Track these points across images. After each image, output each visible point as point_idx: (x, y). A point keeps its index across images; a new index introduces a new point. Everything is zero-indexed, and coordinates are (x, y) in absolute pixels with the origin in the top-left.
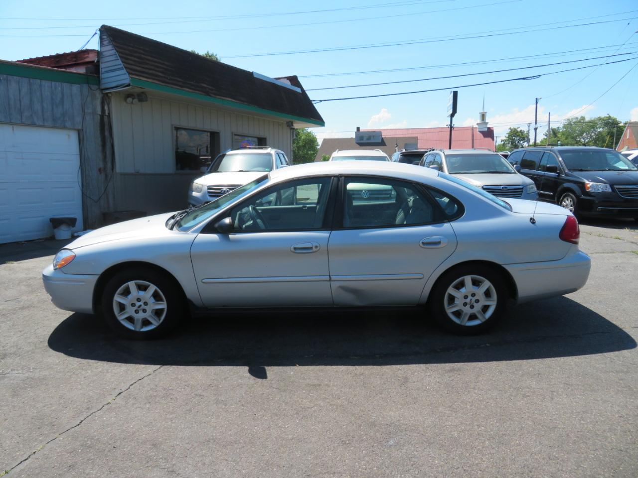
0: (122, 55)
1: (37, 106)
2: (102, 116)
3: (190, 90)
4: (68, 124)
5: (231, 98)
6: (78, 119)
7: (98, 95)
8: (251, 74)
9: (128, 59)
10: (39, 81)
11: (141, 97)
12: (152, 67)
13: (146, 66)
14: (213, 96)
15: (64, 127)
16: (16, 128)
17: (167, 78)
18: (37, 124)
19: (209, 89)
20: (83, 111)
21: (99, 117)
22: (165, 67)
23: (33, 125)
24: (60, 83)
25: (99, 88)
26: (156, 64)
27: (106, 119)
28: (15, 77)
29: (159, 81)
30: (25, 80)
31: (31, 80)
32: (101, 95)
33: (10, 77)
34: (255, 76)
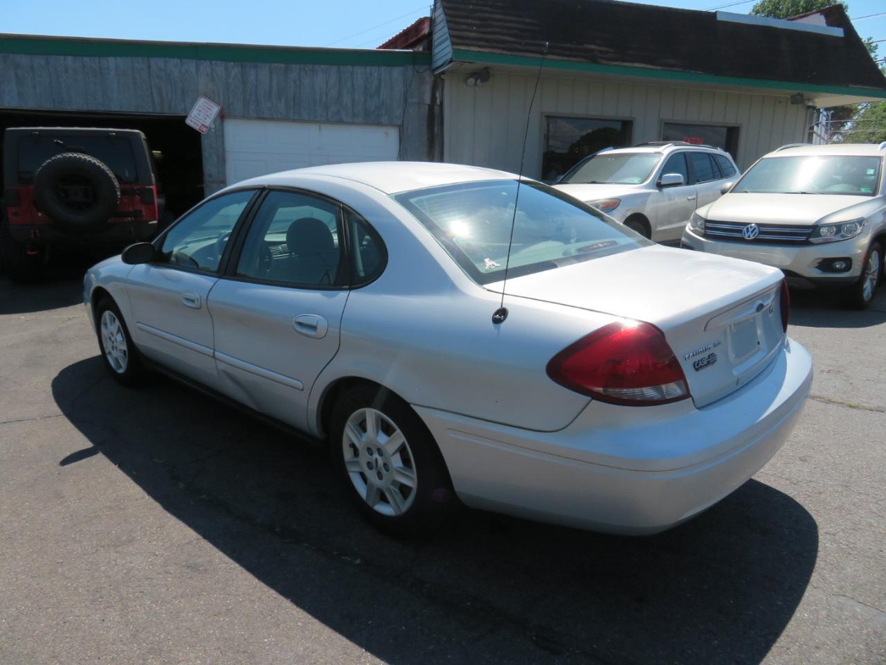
0: (453, 19)
1: (347, 99)
2: (431, 107)
3: (560, 58)
4: (384, 119)
5: (643, 62)
6: (398, 112)
7: (429, 79)
8: (714, 15)
9: (461, 23)
10: (350, 68)
11: (483, 75)
12: (497, 30)
13: (489, 30)
14: (604, 62)
15: (379, 124)
16: (323, 127)
17: (520, 44)
18: (345, 120)
19: (601, 52)
20: (406, 100)
21: (427, 107)
22: (521, 26)
23: (340, 122)
24: (377, 68)
25: (430, 69)
26: (508, 25)
27: (437, 109)
28: (322, 66)
29: (504, 49)
30: (334, 68)
31: (341, 67)
32: (432, 79)
33: (317, 67)
34: (719, 18)
